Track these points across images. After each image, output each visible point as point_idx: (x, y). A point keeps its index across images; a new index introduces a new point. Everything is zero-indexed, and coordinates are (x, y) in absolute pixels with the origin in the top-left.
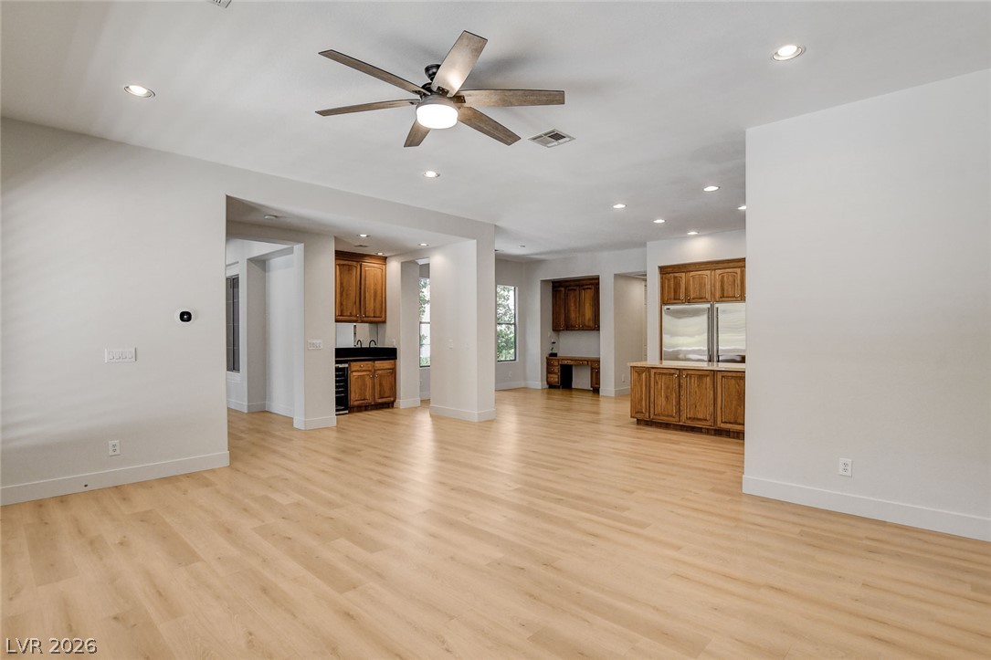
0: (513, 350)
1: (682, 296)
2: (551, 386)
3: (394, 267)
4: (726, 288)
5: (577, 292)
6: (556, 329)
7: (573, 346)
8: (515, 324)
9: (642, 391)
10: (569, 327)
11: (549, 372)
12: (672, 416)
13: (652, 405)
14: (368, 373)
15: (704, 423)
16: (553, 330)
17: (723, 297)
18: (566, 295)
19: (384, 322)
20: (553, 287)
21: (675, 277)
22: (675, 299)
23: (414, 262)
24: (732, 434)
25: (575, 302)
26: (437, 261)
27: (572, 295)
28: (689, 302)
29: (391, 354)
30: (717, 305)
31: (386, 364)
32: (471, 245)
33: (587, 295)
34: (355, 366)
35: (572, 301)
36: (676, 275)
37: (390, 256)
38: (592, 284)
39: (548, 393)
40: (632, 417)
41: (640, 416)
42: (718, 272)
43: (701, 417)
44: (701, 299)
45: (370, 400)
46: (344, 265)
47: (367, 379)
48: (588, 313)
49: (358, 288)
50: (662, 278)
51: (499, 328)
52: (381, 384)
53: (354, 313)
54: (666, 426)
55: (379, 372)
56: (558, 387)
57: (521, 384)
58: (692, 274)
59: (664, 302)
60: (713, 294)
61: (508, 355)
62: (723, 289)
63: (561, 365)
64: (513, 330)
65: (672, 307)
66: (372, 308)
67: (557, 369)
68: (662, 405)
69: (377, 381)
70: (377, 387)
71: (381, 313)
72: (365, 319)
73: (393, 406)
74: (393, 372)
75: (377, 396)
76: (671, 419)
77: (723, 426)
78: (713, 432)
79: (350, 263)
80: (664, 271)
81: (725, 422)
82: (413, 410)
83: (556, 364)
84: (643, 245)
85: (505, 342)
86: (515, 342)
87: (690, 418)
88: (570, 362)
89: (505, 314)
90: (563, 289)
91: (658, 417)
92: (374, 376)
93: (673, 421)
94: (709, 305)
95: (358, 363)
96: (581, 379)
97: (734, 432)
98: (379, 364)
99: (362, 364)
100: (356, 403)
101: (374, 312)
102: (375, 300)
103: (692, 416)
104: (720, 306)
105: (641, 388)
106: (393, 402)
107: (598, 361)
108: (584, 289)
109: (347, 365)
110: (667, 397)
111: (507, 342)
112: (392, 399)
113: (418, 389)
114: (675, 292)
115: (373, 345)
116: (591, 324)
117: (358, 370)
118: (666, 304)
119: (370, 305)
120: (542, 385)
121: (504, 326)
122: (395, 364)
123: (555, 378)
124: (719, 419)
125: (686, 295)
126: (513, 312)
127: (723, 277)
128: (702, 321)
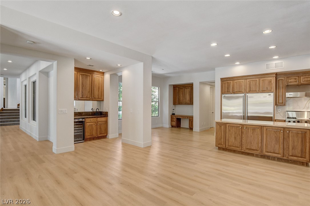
0: (157, 112)
1: (231, 91)
2: (172, 126)
3: (107, 76)
4: (251, 87)
5: (183, 89)
6: (175, 104)
7: (182, 110)
8: (158, 102)
9: (221, 134)
10: (180, 103)
11: (172, 121)
12: (237, 147)
13: (227, 142)
14: (94, 123)
15: (256, 152)
16: (173, 104)
17: (250, 91)
18: (179, 91)
19: (103, 100)
20: (174, 88)
21: (228, 83)
22: (227, 92)
23: (116, 74)
24: (271, 158)
25: (182, 93)
26: (125, 73)
27: (181, 90)
28: (234, 93)
29: (105, 115)
30: (247, 94)
31: (103, 119)
32: (141, 65)
33: (187, 91)
34: (88, 120)
35: (181, 93)
36: (228, 82)
37: (106, 72)
38: (190, 86)
39: (171, 130)
40: (216, 146)
41: (220, 146)
42: (248, 80)
43: (254, 149)
44: (240, 92)
45: (95, 135)
46: (83, 75)
47: (94, 126)
48: (188, 97)
49: (90, 86)
50: (222, 83)
51: (152, 103)
52: (100, 128)
53: (88, 96)
54: (234, 151)
55: (99, 123)
56: (176, 127)
57: (161, 126)
58: (236, 81)
59: (223, 93)
60: (245, 90)
61: (156, 114)
62: (250, 88)
63: (177, 118)
64: (157, 105)
65: (226, 95)
66: (97, 94)
67: (175, 120)
68: (232, 141)
69: (98, 127)
70: (99, 130)
71: (101, 96)
72: (94, 99)
73: (106, 137)
74: (106, 122)
75: (98, 133)
76: (238, 148)
77: (267, 154)
78: (260, 156)
79: (87, 74)
80: (222, 80)
81: (267, 152)
82: (115, 139)
83: (175, 118)
84: (213, 69)
85: (154, 109)
86: (158, 109)
87: (248, 149)
88: (180, 117)
89: (154, 98)
90: (177, 88)
91: (230, 147)
92: (97, 125)
93: (238, 149)
94: (243, 95)
95: (90, 119)
96: (185, 124)
97: (272, 157)
98: (99, 119)
99: (91, 119)
100: (88, 137)
101: (98, 96)
102: (98, 91)
103: (249, 147)
104: (249, 95)
105: (221, 133)
106: (106, 136)
107: (192, 117)
108: (186, 88)
109: (84, 120)
110: (235, 138)
111: (155, 109)
112: (106, 134)
113: (118, 129)
114: (228, 88)
115: (97, 111)
116: (189, 102)
117: (89, 122)
118: (223, 94)
119: (96, 93)
120: (169, 126)
121: (154, 103)
122: (107, 119)
123: (174, 124)
124: (264, 150)
125: (233, 90)
126: (158, 97)
127: (250, 82)
128: (241, 101)
